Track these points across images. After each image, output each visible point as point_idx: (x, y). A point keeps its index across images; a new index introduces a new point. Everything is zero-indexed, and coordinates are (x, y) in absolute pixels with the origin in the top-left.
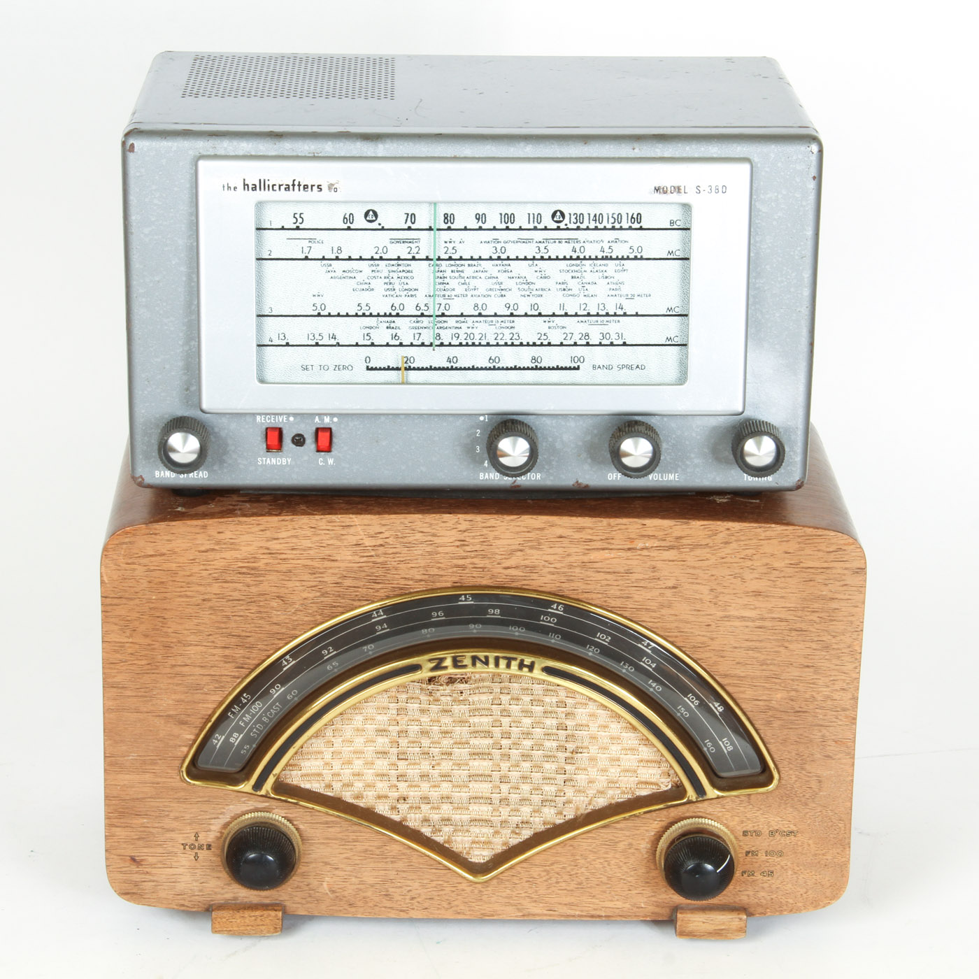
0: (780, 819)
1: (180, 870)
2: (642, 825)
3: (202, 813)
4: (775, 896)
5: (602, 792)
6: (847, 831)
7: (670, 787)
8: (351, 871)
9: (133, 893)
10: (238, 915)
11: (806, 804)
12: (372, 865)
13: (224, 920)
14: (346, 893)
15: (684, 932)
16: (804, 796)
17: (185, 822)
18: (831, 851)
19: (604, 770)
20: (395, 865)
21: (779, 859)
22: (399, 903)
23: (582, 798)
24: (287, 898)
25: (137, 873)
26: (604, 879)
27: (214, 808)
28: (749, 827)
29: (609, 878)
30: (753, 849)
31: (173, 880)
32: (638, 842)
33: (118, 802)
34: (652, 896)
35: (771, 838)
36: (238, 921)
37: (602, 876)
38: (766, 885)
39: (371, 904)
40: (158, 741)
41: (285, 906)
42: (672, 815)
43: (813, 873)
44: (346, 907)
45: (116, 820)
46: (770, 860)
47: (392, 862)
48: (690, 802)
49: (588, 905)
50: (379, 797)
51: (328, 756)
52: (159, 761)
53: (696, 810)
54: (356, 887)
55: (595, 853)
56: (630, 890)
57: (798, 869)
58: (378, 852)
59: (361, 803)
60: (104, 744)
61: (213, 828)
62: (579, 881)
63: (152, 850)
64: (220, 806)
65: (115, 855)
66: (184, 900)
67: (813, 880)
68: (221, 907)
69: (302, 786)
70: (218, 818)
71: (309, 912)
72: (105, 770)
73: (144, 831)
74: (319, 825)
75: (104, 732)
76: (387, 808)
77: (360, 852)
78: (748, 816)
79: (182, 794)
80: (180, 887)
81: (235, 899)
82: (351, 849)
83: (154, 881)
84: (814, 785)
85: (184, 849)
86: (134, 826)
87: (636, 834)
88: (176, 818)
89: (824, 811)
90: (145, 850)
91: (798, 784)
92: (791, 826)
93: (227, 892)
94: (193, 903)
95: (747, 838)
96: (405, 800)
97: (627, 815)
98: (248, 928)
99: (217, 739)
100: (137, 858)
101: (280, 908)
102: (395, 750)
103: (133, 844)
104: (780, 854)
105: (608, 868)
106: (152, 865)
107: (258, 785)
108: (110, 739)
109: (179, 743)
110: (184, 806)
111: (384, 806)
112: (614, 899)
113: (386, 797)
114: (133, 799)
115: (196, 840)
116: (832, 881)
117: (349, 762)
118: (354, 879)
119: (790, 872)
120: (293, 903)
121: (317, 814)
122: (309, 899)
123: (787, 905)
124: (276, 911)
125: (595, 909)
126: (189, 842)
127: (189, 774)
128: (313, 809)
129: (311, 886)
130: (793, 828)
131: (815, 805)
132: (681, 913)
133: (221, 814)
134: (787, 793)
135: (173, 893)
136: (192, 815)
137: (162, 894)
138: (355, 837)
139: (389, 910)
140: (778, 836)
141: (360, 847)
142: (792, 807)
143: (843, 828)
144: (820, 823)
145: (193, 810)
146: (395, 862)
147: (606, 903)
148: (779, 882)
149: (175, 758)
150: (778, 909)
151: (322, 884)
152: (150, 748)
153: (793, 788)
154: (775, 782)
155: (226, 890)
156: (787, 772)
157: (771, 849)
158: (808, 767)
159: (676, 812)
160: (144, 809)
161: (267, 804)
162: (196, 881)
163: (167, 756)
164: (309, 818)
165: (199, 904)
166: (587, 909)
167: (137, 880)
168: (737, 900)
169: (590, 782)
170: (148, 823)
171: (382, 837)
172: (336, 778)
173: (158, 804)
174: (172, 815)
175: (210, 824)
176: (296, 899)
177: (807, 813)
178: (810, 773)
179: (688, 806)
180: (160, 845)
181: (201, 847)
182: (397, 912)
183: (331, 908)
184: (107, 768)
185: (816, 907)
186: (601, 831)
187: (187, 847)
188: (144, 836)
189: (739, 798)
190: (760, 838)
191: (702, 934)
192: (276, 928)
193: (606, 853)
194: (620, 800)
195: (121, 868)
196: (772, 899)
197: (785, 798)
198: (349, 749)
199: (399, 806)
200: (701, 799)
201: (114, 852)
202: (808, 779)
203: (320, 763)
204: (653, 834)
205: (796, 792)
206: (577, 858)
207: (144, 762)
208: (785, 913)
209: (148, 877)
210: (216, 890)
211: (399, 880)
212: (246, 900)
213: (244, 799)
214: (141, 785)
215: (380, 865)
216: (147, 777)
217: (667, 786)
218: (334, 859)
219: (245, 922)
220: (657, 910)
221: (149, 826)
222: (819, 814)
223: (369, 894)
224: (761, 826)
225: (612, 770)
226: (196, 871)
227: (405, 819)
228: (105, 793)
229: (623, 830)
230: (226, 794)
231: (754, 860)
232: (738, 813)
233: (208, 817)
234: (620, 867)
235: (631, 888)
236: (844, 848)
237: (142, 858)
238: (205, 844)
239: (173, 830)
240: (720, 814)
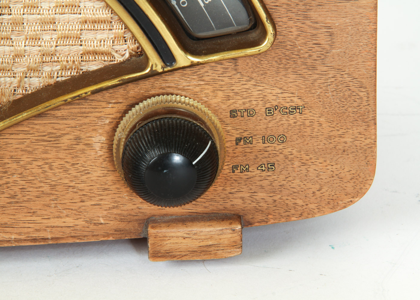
0: (280, 91)
2: (92, 110)
4: (279, 196)
5: (34, 70)
6: (371, 102)
7: (127, 55)
11: (314, 68)
15: (159, 252)
16: (310, 56)
18: (351, 131)
19: (36, 38)
21: (280, 147)
23: (8, 79)
26: (46, 188)
28: (239, 104)
29: (53, 187)
30: (245, 134)
32: (88, 135)
34: (114, 207)
35: (269, 118)
37: (42, 184)
38: (265, 183)
42: (132, 93)
43: (328, 162)
46: (269, 149)
48: (154, 74)
49: (27, 225)
53: (164, 85)
55: (30, 152)
56: (82, 201)
57: (308, 158)
62: (12, 193)
67: (329, 172)
78: (236, 89)
84: (323, 39)
87: (85, 124)
89: (338, 75)
91: (301, 41)
92: (295, 99)
95: (236, 120)
97: (68, 97)
104: (282, 139)
105: (50, 173)
112: (61, 215)
116: (353, 172)
119: (297, 163)
123: (295, 208)
125: (37, 230)
130: (297, 102)
131: (325, 69)
132: (153, 227)
134: (287, 53)
140: (278, 115)
142: (295, 73)
143: (365, 99)
144: (335, 93)
147: (52, 220)
148: (282, 177)
150: (283, 214)
153: (294, 46)
154: (270, 37)
156: (285, 23)
157: (269, 132)
158: (313, 14)
159: (136, 90)
166: (26, 230)
168: (228, 205)
169: (17, 56)
177: (315, 80)
178: (317, 23)
179: (152, 80)
185: (334, 209)
186: (36, 122)
189: (222, 64)
190: (254, 118)
191: (184, 254)
193: (46, 152)
194: (59, 79)
196: (275, 201)
197: (284, 61)
200: (169, 68)
202: (314, 32)
204: (107, 121)
205: (299, 51)
206: (6, 161)
208: (293, 219)
217: (123, 55)
220: (122, 226)
222: (333, 80)
224: (254, 103)
225: (47, 37)
229: (66, 119)
231: (248, 150)
232: (221, 86)
234: (66, 171)
235: (84, 198)
236: (368, 126)
240: (197, 89)
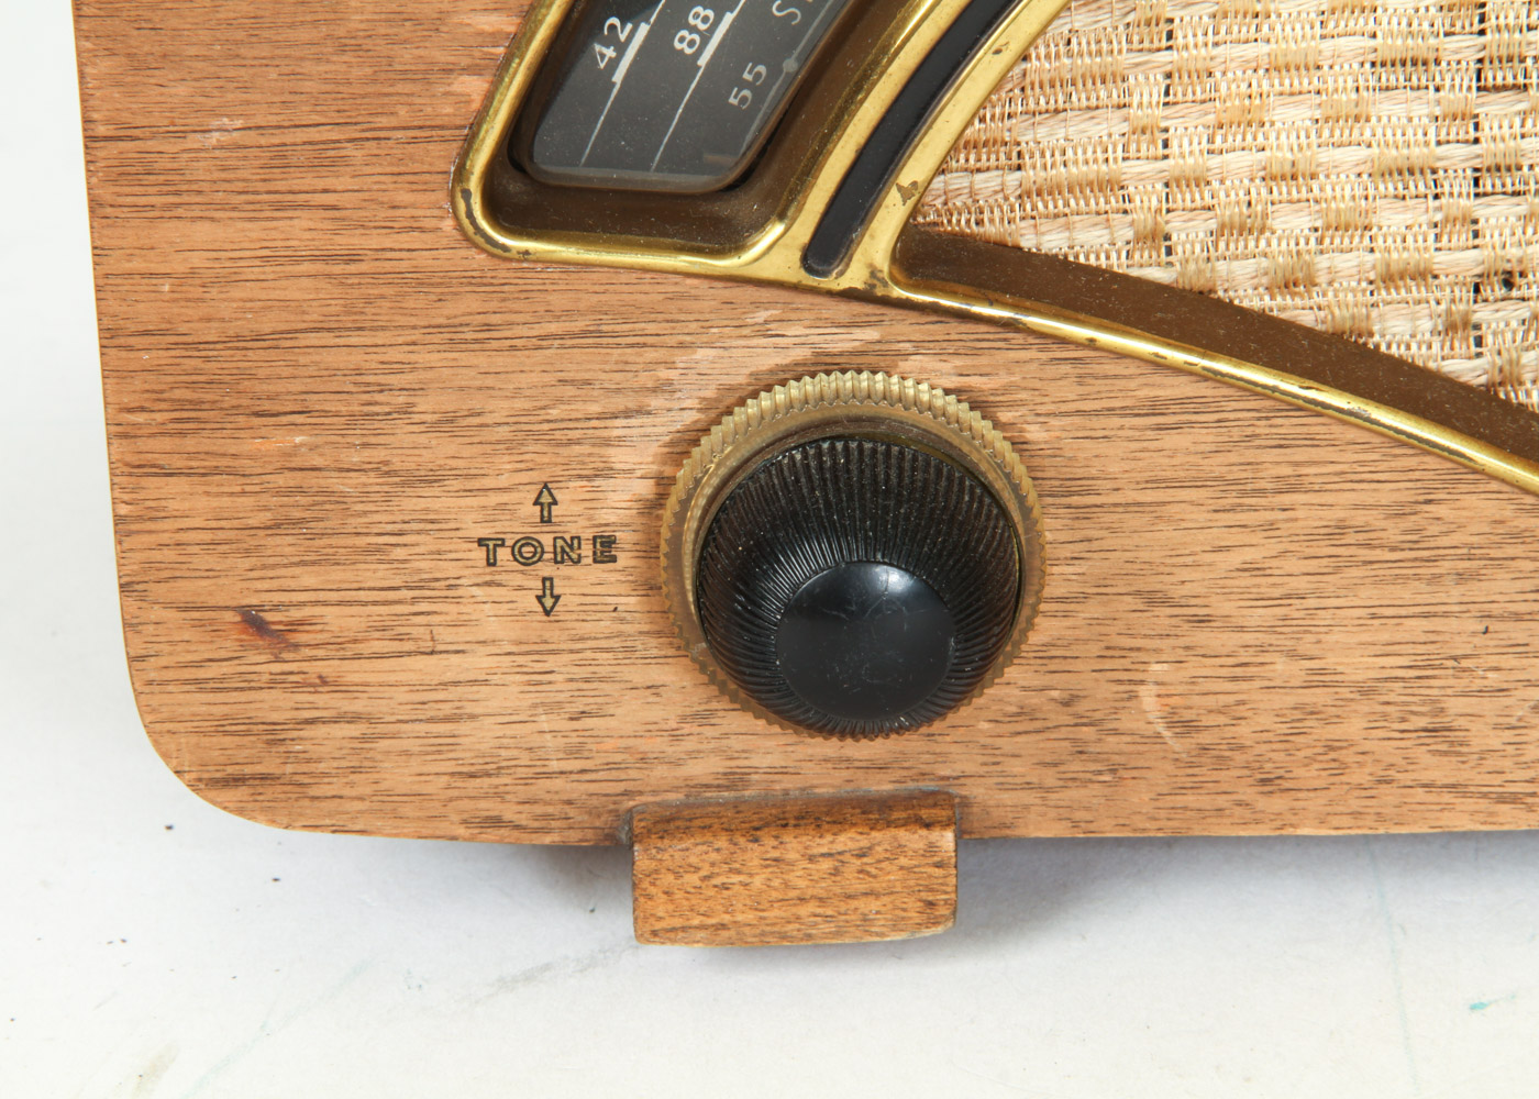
1: (478, 662)
3: (570, 391)
8: (1271, 630)
9: (264, 777)
10: (753, 854)
12: (1368, 595)
13: (693, 879)
14: (1244, 731)
17: (486, 435)
20: (1477, 591)
22: (1490, 763)
24: (970, 768)
25: (272, 684)
27: (623, 367)
31: (447, 709)
33: (163, 357)
36: (758, 882)
39: (1359, 776)
40: (342, 49)
41: (965, 803)
44: (1248, 793)
45: (166, 443)
47: (1461, 577)
50: (1390, 278)
51: (1146, 90)
52: (349, 150)
54: (1291, 699)
58: (1393, 532)
59: (1301, 311)
60: (82, 76)
61: (619, 457)
63: (337, 575)
64: (651, 355)
65: (167, 605)
66: (500, 796)
68: (674, 821)
69: (1028, 242)
70: (641, 411)
71: (1075, 824)
72: (95, 205)
73: (300, 490)
74: (1116, 421)
75: (78, 16)
76: (1426, 325)
77: (1311, 538)
79: (467, 305)
80: (479, 738)
81: (735, 780)
82: (1271, 526)
83: (354, 718)
85: (491, 563)
86: (245, 464)
88: (447, 423)
90: (309, 578)
93: (693, 755)
94: (539, 809)
96: (1508, 284)
98: (804, 911)
99: (612, 40)
100: (268, 617)
101: (943, 814)
102: (1463, 47)
103: (247, 553)
106: (344, 646)
107: (827, 248)
108: (112, 53)
109: (443, 57)
110: (481, 360)
111: (1414, 318)
113: (1424, 275)
114: (238, 338)
115: (546, 520)
117: (1251, 121)
118: (1281, 667)
120: (1002, 787)
121: (1111, 368)
122: (1076, 766)
124: (928, 826)
126: (512, 529)
127: (499, 207)
128: (1091, 344)
129: (1082, 707)
133: (654, 390)
135: (450, 767)
136: (520, 404)
137: (398, 776)
138: (1287, 471)
139: (1447, 798)
141: (1309, 513)
145: (524, 380)
146: (1475, 576)
149: (425, 131)
151: (1133, 696)
152: (308, 86)
155: (689, 744)
160: (297, 386)
161: (871, 334)
162: (552, 708)
163: (384, 121)
164: (1069, 390)
165: (571, 812)
167: (275, 717)
170: (313, 448)
171: (1413, 462)
172: (1182, 198)
173: (357, 358)
174: (426, 405)
175: (606, 442)
176: (1016, 767)
180: (378, 549)
181: (566, 552)
182: (1484, 804)
183: (1180, 801)
184: (106, 193)
187: (504, 554)
188: (297, 514)
192: (931, 904)
195: (198, 664)
198: (1250, 51)
199: (1482, 314)
201: (160, 591)
203: (1110, 126)
207: (280, 158)
209: (326, 701)
210: (644, 745)
211: (1493, 661)
212: (788, 783)
213: (762, 316)
214: (270, 271)
215: (1405, 593)
216: (300, 229)
218: (1185, 574)
219: (786, 884)
221: (318, 461)
223: (1353, 728)
226: (551, 662)
227: (1510, 378)
228: (101, 315)
230: (682, 296)
233: (594, 408)
237: (296, 614)
238: (588, 534)
239: (432, 479)
